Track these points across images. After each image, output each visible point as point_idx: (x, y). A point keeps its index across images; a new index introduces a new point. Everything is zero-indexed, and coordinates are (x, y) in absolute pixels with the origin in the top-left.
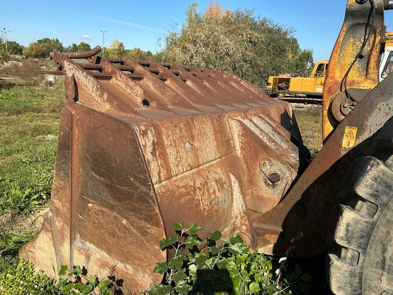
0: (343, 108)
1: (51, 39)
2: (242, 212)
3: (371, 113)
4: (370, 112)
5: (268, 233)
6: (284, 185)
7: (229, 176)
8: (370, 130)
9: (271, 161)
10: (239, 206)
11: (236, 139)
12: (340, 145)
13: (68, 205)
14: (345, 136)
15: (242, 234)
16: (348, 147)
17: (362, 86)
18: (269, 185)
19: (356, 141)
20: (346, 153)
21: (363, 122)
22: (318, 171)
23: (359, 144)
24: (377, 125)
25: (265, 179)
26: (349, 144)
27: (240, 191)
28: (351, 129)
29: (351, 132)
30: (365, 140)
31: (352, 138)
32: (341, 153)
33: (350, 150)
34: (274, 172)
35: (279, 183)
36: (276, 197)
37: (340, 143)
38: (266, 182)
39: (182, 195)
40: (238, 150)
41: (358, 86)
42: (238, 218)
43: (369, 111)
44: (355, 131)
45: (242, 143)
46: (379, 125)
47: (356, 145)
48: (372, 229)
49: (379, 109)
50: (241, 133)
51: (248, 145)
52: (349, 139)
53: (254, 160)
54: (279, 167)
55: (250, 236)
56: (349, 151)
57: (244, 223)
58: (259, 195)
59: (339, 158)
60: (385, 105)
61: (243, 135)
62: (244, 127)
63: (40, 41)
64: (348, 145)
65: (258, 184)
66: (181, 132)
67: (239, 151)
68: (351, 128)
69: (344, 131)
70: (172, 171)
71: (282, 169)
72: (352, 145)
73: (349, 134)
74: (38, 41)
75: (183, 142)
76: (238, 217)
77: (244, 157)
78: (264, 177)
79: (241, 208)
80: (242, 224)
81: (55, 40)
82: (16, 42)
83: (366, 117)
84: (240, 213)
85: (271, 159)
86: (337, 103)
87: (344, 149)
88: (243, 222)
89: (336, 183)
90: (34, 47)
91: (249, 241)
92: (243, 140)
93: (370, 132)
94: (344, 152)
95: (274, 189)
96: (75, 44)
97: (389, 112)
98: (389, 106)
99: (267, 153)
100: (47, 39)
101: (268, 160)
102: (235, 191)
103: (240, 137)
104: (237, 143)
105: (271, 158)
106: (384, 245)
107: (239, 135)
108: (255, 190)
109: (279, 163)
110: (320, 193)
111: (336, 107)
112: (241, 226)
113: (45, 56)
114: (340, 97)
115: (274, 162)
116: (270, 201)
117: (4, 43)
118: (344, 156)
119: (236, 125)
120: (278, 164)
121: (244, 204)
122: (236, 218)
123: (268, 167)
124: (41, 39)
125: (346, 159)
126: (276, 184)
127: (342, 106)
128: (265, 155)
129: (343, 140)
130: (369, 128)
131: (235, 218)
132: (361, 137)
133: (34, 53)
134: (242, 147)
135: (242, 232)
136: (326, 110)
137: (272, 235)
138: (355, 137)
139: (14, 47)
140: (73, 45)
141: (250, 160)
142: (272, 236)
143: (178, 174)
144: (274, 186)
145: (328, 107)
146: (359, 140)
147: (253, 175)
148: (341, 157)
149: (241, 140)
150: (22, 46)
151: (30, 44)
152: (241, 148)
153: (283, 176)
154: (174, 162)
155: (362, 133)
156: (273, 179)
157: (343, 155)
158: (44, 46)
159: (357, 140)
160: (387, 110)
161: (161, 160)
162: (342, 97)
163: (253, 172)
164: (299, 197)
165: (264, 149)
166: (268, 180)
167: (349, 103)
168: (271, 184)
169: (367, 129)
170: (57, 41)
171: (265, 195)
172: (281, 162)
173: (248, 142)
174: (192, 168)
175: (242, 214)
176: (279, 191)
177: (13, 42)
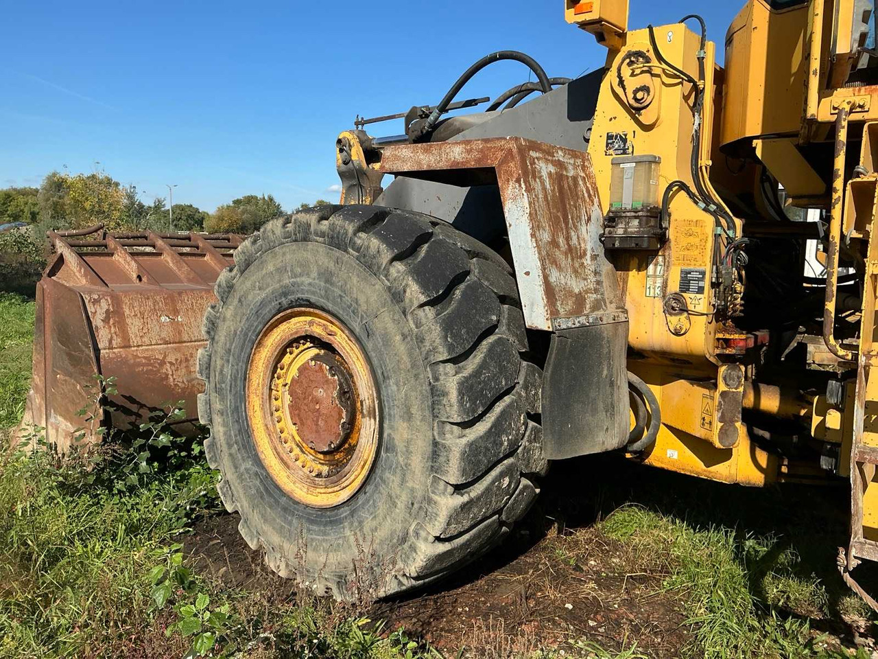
1: (260, 196)
13: (43, 378)
39: (140, 364)
63: (237, 202)
66: (154, 305)
70: (131, 341)
74: (234, 202)
75: (157, 315)
81: (266, 198)
82: (194, 206)
90: (226, 214)
96: (306, 205)
100: (252, 197)
113: (247, 231)
117: (167, 208)
124: (240, 197)
133: (225, 225)
139: (189, 216)
140: (302, 206)
143: (142, 346)
150: (205, 213)
151: (219, 208)
154: (137, 333)
158: (243, 212)
161: (116, 329)
170: (271, 199)
174: (166, 343)
177: (188, 206)
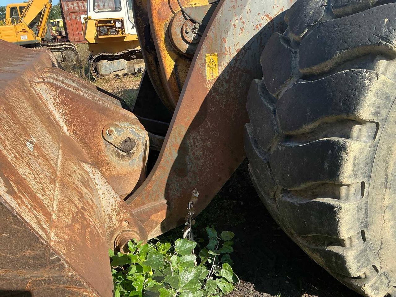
0: (186, 35)
2: (117, 206)
3: (228, 32)
4: (226, 32)
5: (154, 213)
6: (142, 150)
7: (83, 168)
8: (230, 52)
9: (117, 125)
10: (110, 201)
11: (54, 112)
12: (204, 79)
14: (207, 66)
15: (125, 233)
16: (212, 79)
17: (193, 4)
18: (123, 156)
19: (219, 70)
20: (212, 86)
21: (221, 45)
22: (188, 117)
23: (223, 72)
24: (235, 44)
25: (116, 151)
26: (213, 74)
27: (105, 181)
28: (211, 57)
29: (212, 60)
30: (227, 65)
31: (214, 67)
32: (206, 88)
33: (215, 81)
34: (126, 138)
35: (135, 150)
36: (136, 167)
37: (204, 77)
38: (118, 155)
40: (63, 127)
41: (189, 4)
42: (114, 216)
43: (225, 30)
44: (215, 58)
45: (66, 114)
46: (237, 44)
47: (219, 74)
48: (375, 151)
49: (235, 26)
50: (58, 100)
51: (76, 114)
52: (212, 69)
53: (93, 133)
54: (129, 130)
55: (136, 230)
56: (214, 84)
57: (123, 218)
58: (113, 175)
59: (207, 94)
60: (239, 20)
61: (63, 102)
62: (61, 91)
64: (212, 76)
65: (108, 162)
66: (10, 128)
67: (65, 128)
68: (211, 55)
69: (205, 60)
71: (134, 130)
72: (216, 75)
73: (210, 63)
75: (23, 144)
76: (112, 216)
77: (75, 133)
78: (113, 150)
79: (113, 202)
80: (121, 222)
83: (223, 38)
84: (114, 209)
85: (116, 123)
86: (176, 30)
87: (209, 82)
88: (121, 218)
89: (209, 123)
91: (137, 235)
92: (66, 109)
93: (230, 55)
94: (210, 86)
95: (131, 159)
97: (244, 27)
98: (243, 20)
99: (108, 116)
101: (113, 125)
102: (97, 185)
103: (60, 107)
104: (59, 117)
105: (116, 121)
106: (386, 162)
107: (56, 105)
108: (107, 170)
109: (128, 124)
110: (196, 140)
111: (177, 34)
112: (120, 225)
114: (178, 21)
115: (122, 125)
116: (130, 175)
118: (210, 91)
119: (45, 90)
120: (127, 126)
121: (117, 195)
122: (110, 218)
123: (116, 135)
125: (213, 93)
126: (131, 151)
127: (184, 31)
128: (106, 121)
129: (206, 72)
130: (228, 50)
131: (109, 220)
132: (222, 63)
134: (67, 120)
135: (124, 231)
136: (162, 41)
137: (159, 212)
138: (217, 65)
141: (86, 134)
142: (159, 214)
144: (130, 156)
145: (164, 37)
146: (221, 67)
147: (98, 153)
148: (208, 92)
149: (63, 111)
152: (66, 122)
153: (138, 138)
154: (38, 186)
155: (222, 58)
156: (128, 148)
157: (209, 89)
159: (220, 68)
160: (241, 25)
161: (26, 197)
162: (180, 21)
163: (96, 149)
164: (175, 155)
165: (102, 113)
166: (120, 151)
167: (190, 27)
168: (125, 154)
169: (226, 52)
171: (121, 172)
172: (130, 122)
173: (74, 110)
175: (118, 209)
176: (137, 159)
